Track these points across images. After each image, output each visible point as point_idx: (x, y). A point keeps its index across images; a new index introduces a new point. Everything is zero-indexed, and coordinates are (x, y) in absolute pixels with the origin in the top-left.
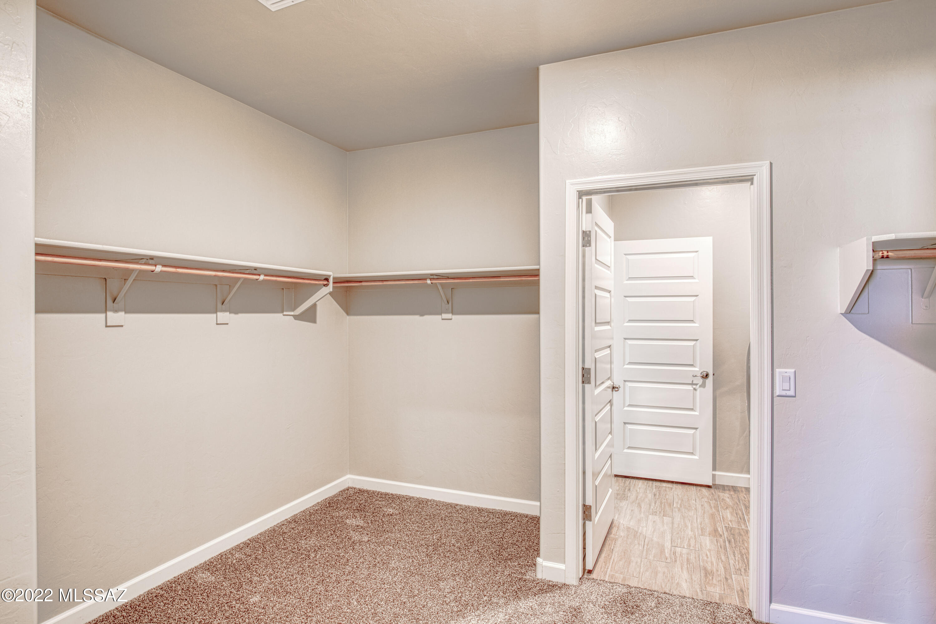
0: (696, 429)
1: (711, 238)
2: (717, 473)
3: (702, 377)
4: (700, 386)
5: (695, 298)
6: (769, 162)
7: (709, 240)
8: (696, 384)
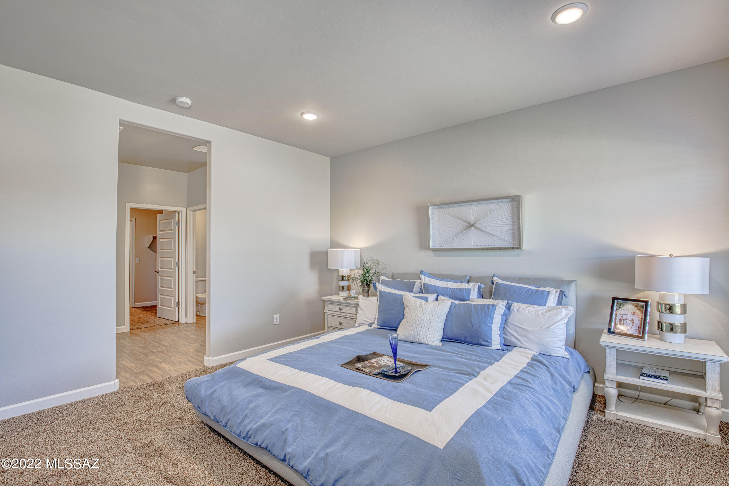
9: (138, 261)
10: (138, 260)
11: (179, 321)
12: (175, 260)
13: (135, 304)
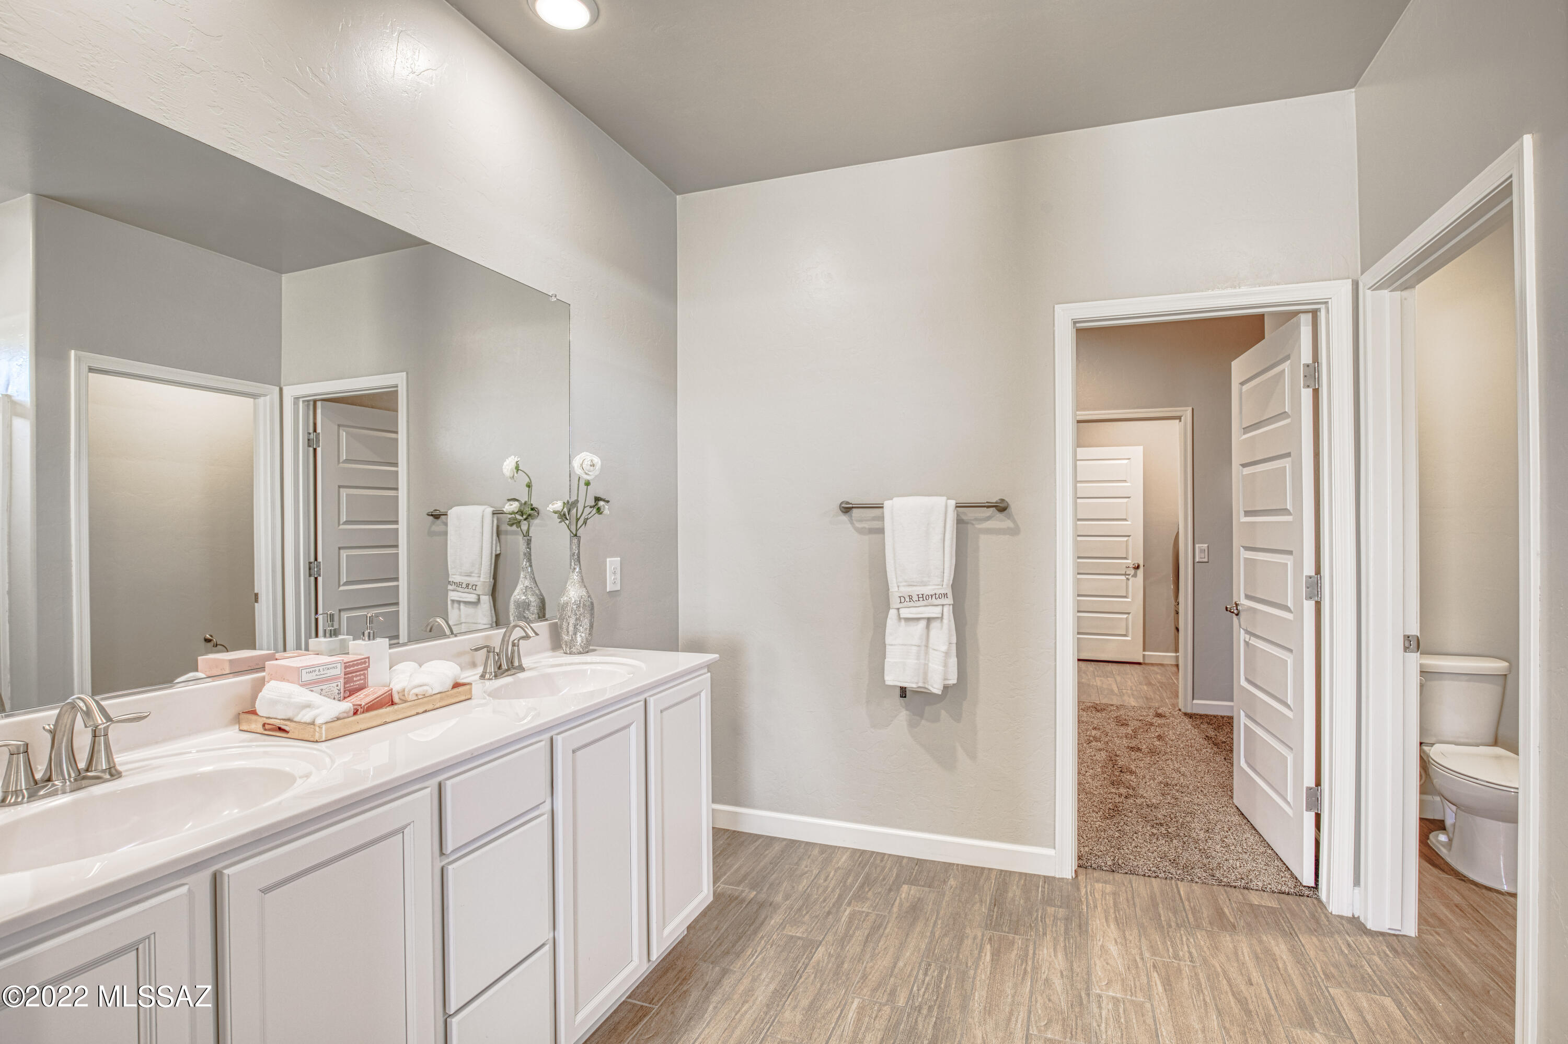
0: (1129, 613)
1: (1142, 447)
2: (1146, 653)
3: (1134, 568)
4: (1132, 576)
5: (1127, 499)
6: (1191, 408)
7: (1140, 449)
8: (1129, 575)
9: (1202, 555)
10: (1202, 551)
11: (1316, 887)
12: (1299, 565)
13: (1195, 701)
